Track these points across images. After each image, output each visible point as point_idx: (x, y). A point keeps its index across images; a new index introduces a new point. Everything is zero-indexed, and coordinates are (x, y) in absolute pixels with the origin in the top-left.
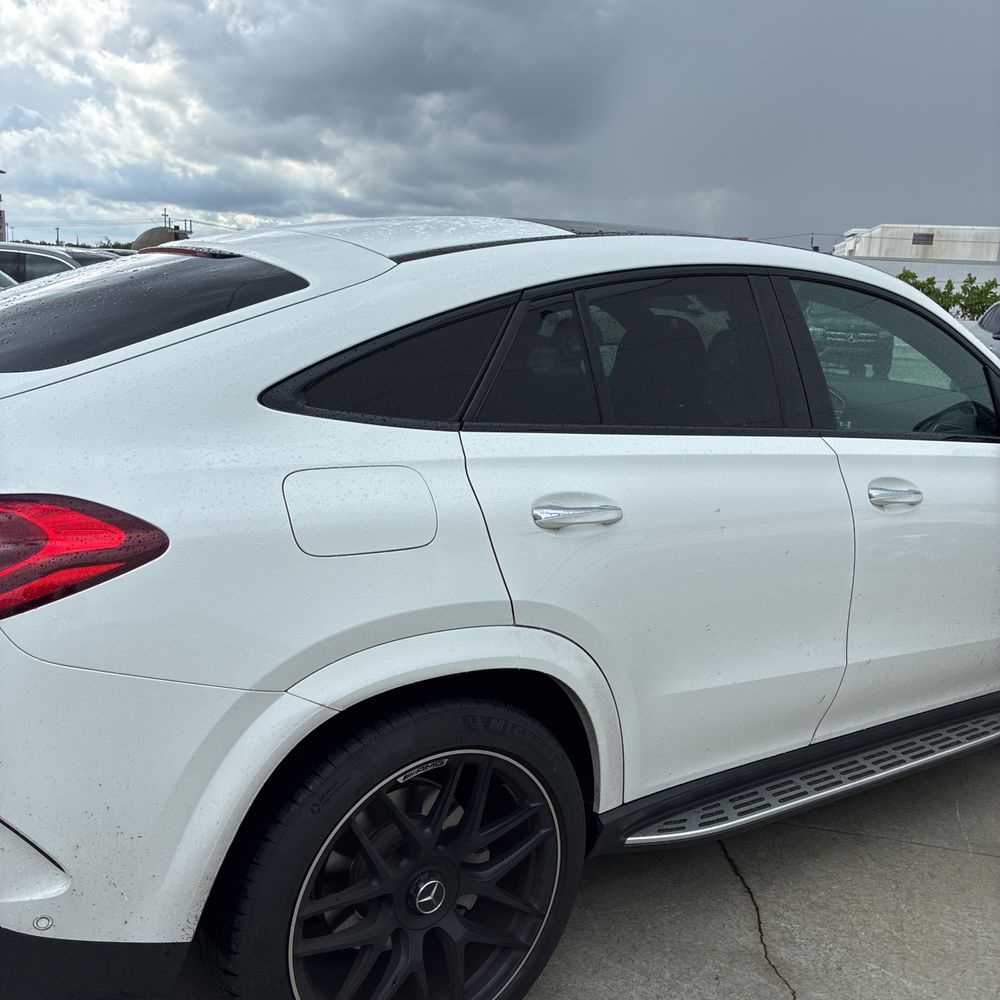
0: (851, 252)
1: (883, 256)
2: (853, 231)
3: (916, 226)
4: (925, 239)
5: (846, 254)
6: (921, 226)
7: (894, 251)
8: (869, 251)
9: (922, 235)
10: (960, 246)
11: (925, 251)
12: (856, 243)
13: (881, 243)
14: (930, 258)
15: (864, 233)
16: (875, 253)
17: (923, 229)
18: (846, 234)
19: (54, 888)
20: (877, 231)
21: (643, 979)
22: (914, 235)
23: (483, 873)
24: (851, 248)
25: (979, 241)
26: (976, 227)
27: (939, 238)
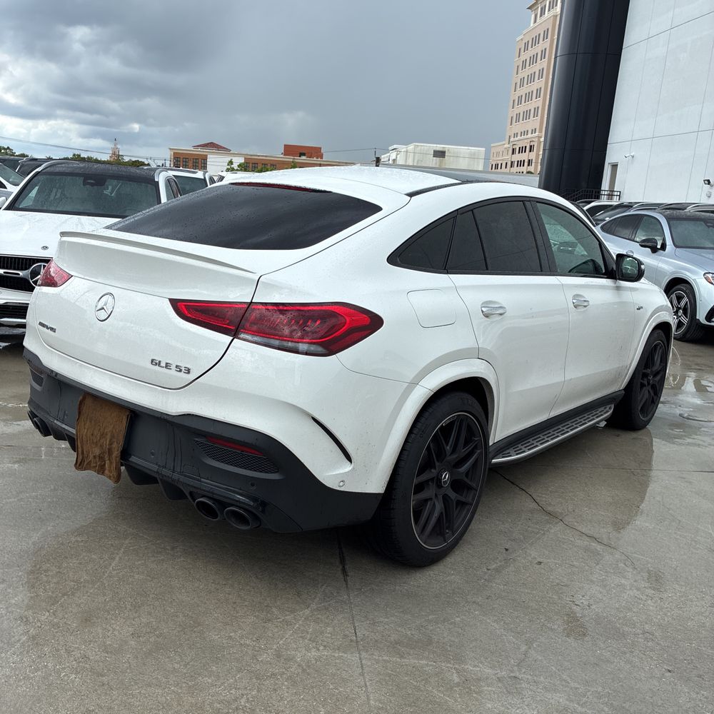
0: (394, 160)
1: (415, 164)
2: (395, 146)
3: (435, 145)
4: (440, 154)
5: (391, 162)
6: (438, 145)
7: (422, 161)
8: (406, 162)
9: (439, 151)
10: (461, 159)
11: (441, 162)
12: (397, 155)
13: (414, 155)
14: (444, 167)
15: (402, 148)
16: (410, 162)
17: (439, 147)
18: (391, 148)
19: (347, 467)
20: (411, 147)
21: (501, 523)
22: (434, 151)
23: (460, 470)
24: (394, 157)
25: (473, 157)
26: (470, 148)
27: (450, 155)
